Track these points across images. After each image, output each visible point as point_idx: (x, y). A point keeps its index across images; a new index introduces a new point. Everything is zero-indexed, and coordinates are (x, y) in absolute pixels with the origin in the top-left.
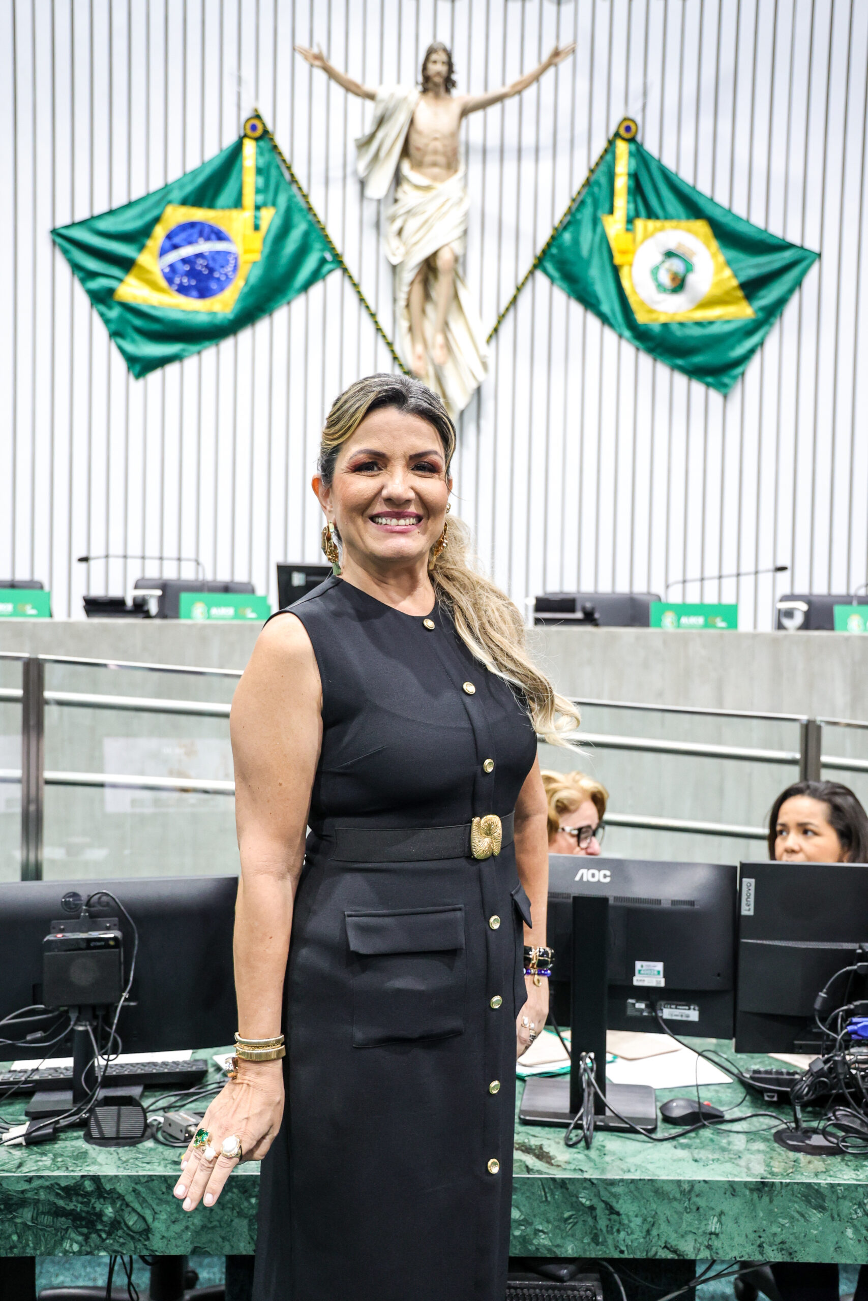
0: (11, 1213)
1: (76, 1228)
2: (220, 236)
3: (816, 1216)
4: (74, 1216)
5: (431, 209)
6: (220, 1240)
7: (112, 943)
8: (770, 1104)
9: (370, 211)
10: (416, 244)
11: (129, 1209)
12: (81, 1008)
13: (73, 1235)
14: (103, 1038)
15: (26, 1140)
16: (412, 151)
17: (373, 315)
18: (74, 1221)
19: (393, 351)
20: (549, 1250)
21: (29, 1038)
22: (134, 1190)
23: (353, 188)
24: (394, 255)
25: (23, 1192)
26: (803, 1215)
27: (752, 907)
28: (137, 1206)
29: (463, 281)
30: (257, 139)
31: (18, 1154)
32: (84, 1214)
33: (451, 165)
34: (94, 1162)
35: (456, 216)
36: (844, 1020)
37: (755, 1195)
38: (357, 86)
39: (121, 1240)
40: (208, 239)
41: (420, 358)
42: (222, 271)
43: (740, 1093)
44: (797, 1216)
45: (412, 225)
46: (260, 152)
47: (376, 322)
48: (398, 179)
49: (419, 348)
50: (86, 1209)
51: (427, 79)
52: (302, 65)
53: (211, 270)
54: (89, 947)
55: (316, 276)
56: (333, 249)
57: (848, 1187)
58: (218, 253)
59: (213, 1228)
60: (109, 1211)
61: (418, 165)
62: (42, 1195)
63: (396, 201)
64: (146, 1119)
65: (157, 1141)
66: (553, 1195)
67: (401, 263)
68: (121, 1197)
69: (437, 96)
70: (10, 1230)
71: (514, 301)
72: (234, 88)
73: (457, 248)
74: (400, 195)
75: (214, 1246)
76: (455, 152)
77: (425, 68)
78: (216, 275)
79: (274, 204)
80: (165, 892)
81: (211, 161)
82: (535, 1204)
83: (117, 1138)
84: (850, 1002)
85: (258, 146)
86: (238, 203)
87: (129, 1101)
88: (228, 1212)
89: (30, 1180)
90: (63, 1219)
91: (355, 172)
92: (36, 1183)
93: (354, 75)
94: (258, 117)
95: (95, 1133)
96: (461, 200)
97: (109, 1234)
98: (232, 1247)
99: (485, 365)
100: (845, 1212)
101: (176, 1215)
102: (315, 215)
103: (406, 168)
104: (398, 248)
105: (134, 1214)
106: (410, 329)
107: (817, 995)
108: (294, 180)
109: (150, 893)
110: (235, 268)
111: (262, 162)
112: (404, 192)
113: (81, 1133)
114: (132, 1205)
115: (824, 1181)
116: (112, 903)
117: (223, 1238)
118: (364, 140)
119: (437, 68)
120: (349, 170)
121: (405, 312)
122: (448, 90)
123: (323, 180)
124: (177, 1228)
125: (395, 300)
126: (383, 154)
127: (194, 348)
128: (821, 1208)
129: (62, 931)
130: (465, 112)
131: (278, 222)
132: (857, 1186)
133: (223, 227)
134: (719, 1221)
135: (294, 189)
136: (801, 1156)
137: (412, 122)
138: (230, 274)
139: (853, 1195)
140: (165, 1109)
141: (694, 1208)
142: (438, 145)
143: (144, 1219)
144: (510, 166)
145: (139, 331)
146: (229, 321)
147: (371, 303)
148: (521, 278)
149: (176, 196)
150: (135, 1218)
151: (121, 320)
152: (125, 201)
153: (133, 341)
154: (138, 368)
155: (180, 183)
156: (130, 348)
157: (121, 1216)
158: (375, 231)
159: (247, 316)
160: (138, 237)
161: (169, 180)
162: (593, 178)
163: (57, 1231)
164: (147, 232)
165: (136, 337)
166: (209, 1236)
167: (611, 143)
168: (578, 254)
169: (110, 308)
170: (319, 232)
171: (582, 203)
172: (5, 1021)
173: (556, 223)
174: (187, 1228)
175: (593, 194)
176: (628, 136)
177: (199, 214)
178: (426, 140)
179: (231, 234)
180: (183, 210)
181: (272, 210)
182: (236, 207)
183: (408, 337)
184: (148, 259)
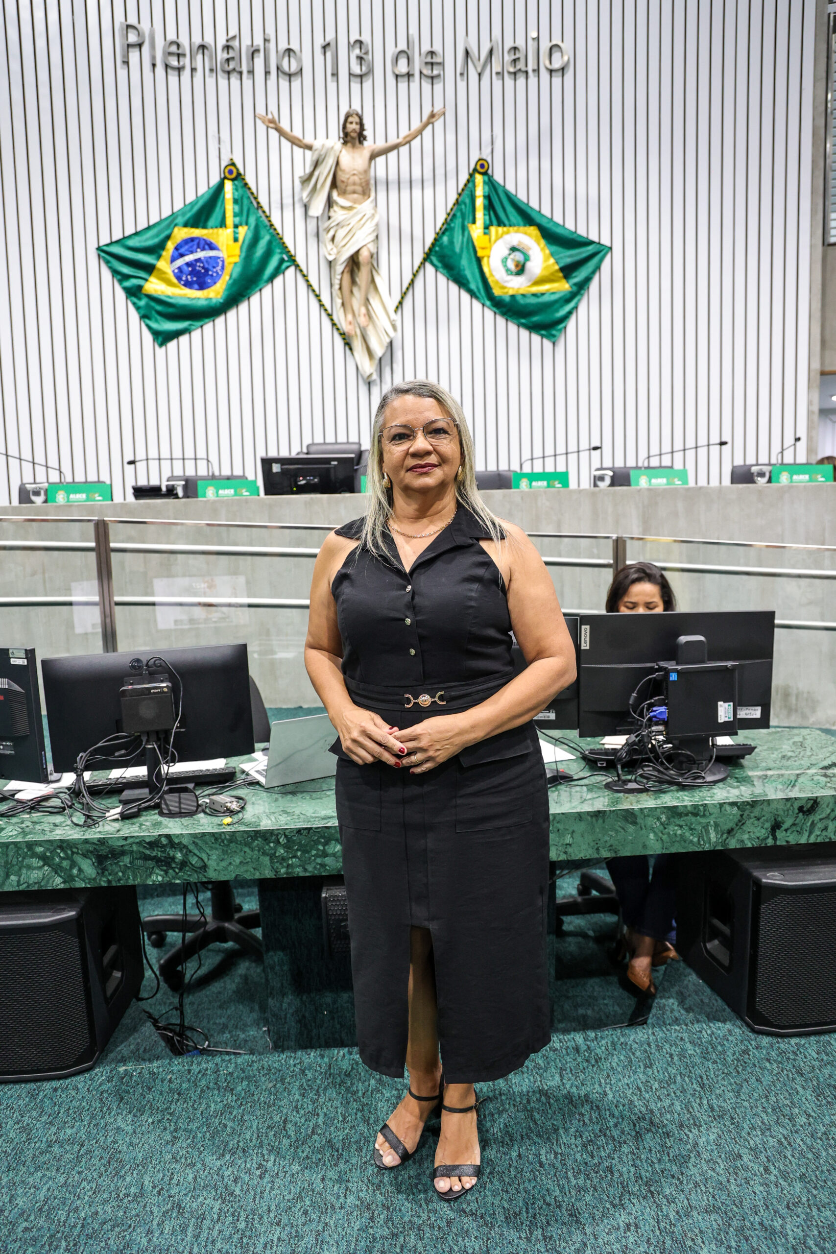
0: (116, 859)
1: (159, 867)
2: (211, 247)
3: (631, 828)
4: (156, 859)
6: (252, 870)
8: (601, 769)
9: (312, 225)
10: (345, 245)
11: (192, 854)
12: (148, 734)
13: (157, 871)
14: (165, 753)
15: (121, 816)
16: (339, 183)
17: (317, 296)
18: (157, 862)
19: (332, 320)
21: (116, 754)
22: (194, 842)
23: (299, 211)
24: (330, 254)
25: (122, 846)
26: (623, 829)
27: (588, 644)
28: (196, 852)
29: (377, 271)
30: (233, 180)
31: (117, 825)
32: (163, 858)
33: (365, 192)
34: (167, 827)
35: (370, 226)
36: (648, 710)
37: (594, 819)
38: (300, 140)
39: (189, 873)
40: (203, 249)
41: (350, 323)
42: (214, 270)
43: (583, 764)
44: (620, 829)
45: (341, 234)
46: (236, 189)
47: (320, 301)
48: (330, 203)
49: (350, 317)
50: (164, 855)
51: (346, 135)
52: (261, 128)
53: (207, 270)
54: (149, 694)
55: (278, 271)
56: (289, 252)
57: (651, 809)
58: (210, 257)
59: (247, 863)
60: (179, 856)
61: (343, 193)
62: (135, 848)
63: (329, 218)
64: (198, 801)
65: (205, 813)
67: (335, 259)
68: (185, 847)
69: (354, 146)
70: (117, 869)
71: (412, 283)
72: (217, 146)
73: (372, 247)
74: (332, 214)
75: (249, 873)
76: (368, 183)
77: (344, 127)
78: (210, 273)
79: (247, 224)
80: (199, 656)
81: (203, 195)
83: (180, 813)
84: (651, 698)
85: (234, 184)
86: (223, 224)
87: (186, 790)
88: (256, 852)
89: (126, 839)
90: (150, 862)
91: (301, 199)
92: (130, 841)
93: (297, 133)
94: (233, 164)
95: (165, 811)
96: (373, 215)
97: (181, 869)
98: (260, 873)
99: (394, 327)
100: (649, 823)
101: (223, 856)
102: (275, 229)
103: (335, 195)
104: (332, 250)
105: (195, 857)
106: (343, 304)
107: (630, 695)
108: (260, 206)
109: (189, 657)
110: (223, 268)
111: (237, 195)
112: (334, 211)
113: (156, 811)
114: (193, 851)
115: (636, 807)
116: (163, 664)
117: (254, 869)
118: (306, 177)
119: (353, 127)
120: (296, 198)
121: (339, 292)
122: (361, 142)
123: (279, 206)
124: (224, 864)
125: (331, 285)
126: (319, 186)
127: (200, 324)
128: (634, 823)
129: (132, 684)
130: (373, 156)
131: (250, 235)
132: (656, 808)
133: (213, 241)
134: (572, 837)
135: (260, 211)
136: (621, 795)
137: (338, 163)
138: (219, 272)
139: (655, 813)
140: (209, 795)
141: (556, 830)
142: (356, 178)
143: (202, 859)
144: (405, 193)
145: (160, 314)
146: (221, 304)
147: (316, 287)
148: (416, 268)
149: (180, 220)
150: (196, 859)
151: (147, 306)
152: (146, 226)
153: (156, 321)
154: (160, 339)
155: (182, 212)
156: (154, 325)
157: (187, 858)
158: (316, 239)
159: (234, 299)
160: (156, 250)
161: (175, 210)
162: (460, 200)
163: (147, 869)
164: (162, 246)
165: (159, 318)
166: (245, 868)
167: (471, 175)
168: (453, 251)
169: (140, 299)
170: (278, 241)
171: (454, 215)
172: (100, 744)
173: (438, 230)
174: (230, 863)
175: (461, 210)
176: (482, 171)
177: (196, 232)
178: (347, 176)
179: (220, 246)
180: (186, 230)
181: (246, 228)
182: (221, 227)
183: (342, 309)
184: (163, 265)
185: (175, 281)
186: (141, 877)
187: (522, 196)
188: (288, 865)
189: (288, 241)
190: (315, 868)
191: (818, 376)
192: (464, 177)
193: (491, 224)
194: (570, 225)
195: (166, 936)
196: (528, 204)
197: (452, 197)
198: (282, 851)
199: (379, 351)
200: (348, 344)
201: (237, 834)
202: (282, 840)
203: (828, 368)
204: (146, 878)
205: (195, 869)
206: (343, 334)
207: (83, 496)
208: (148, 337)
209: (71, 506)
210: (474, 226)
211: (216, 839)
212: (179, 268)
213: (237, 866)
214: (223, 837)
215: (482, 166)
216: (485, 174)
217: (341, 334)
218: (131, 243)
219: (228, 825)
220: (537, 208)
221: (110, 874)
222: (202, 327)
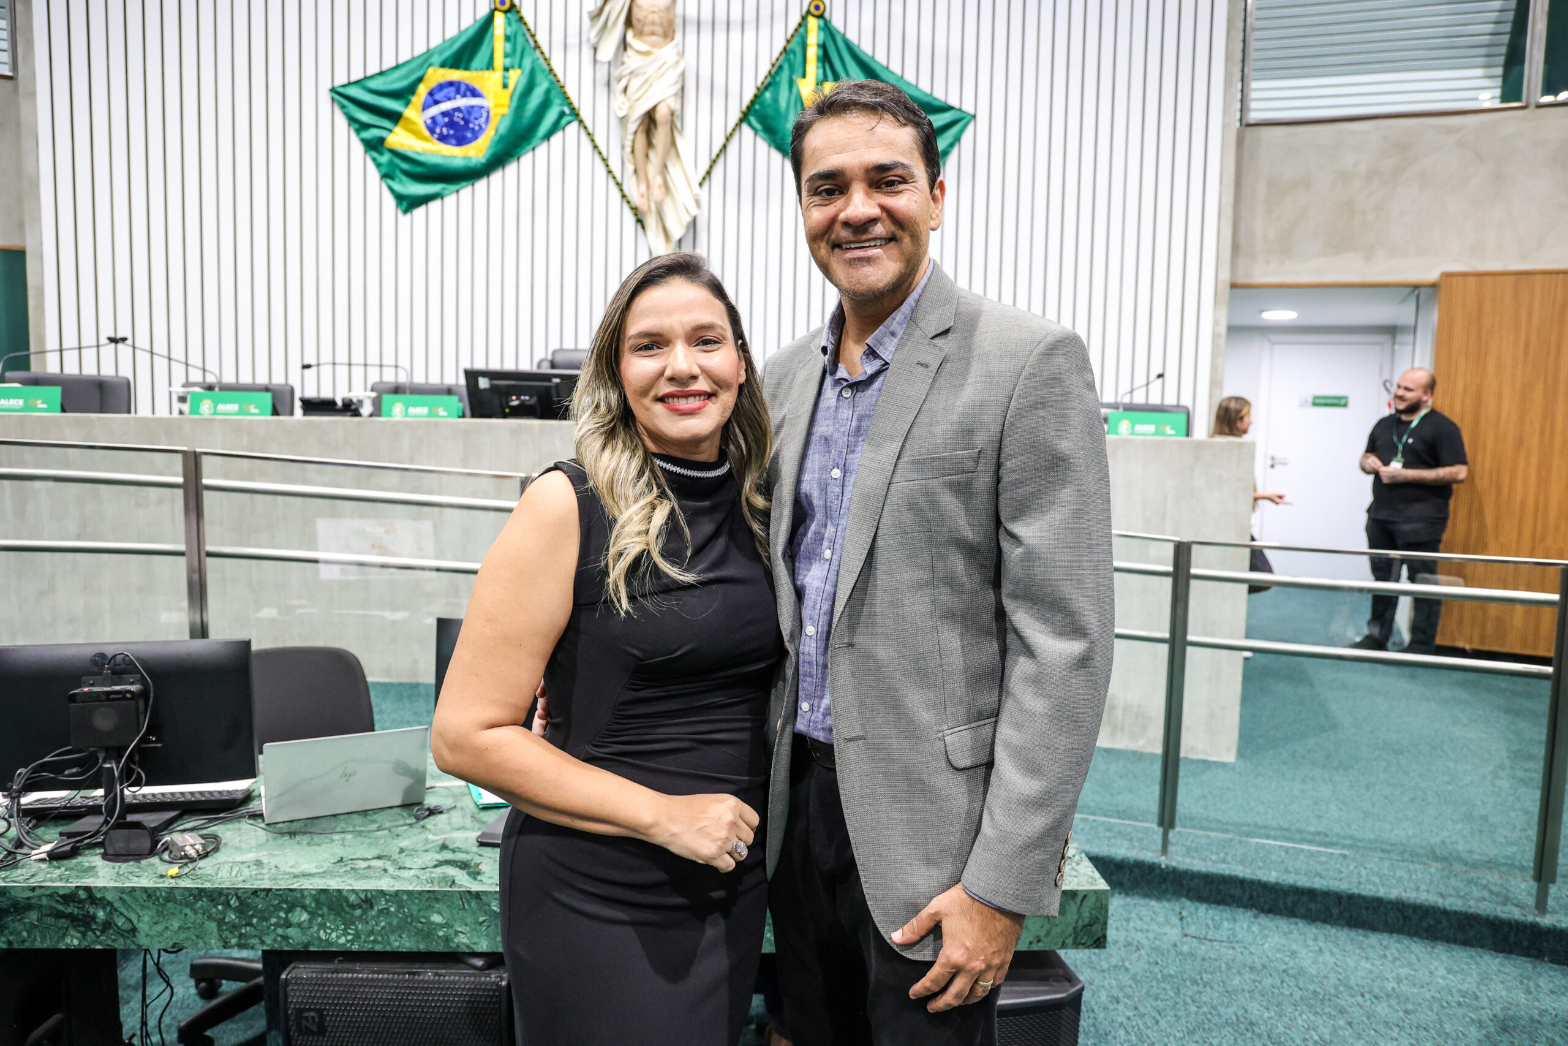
0: (20, 914)
1: (75, 927)
2: (474, 93)
4: (72, 918)
5: (650, 70)
6: (194, 938)
7: (128, 696)
9: (602, 71)
10: (638, 99)
11: (118, 913)
12: (107, 749)
13: (73, 932)
15: (48, 856)
16: (634, 22)
17: (605, 160)
18: (72, 922)
19: (621, 190)
20: (468, 947)
22: (120, 899)
23: (587, 53)
24: (621, 109)
25: (28, 898)
28: (124, 911)
29: (681, 132)
30: (506, 12)
32: (80, 917)
33: (668, 32)
35: (673, 75)
39: (113, 937)
40: (464, 96)
41: (644, 195)
42: (477, 122)
45: (635, 84)
46: (509, 23)
47: (607, 166)
48: (624, 45)
49: (643, 188)
50: (81, 912)
53: (467, 122)
54: (108, 699)
55: (555, 128)
56: (571, 104)
58: (472, 107)
59: (188, 928)
60: (101, 914)
61: (639, 34)
62: (44, 901)
63: (623, 63)
66: (469, 904)
67: (627, 116)
68: (110, 904)
70: (21, 927)
71: (724, 148)
73: (675, 104)
74: (625, 59)
76: (672, 23)
78: (471, 125)
79: (520, 67)
81: (467, 29)
82: (455, 911)
83: (126, 855)
85: (506, 18)
86: (490, 66)
88: (200, 916)
89: (33, 889)
90: (63, 920)
91: (588, 40)
92: (38, 892)
95: (110, 851)
96: (677, 63)
97: (103, 932)
98: (205, 943)
99: (698, 203)
101: (157, 918)
102: (555, 75)
103: (630, 35)
104: (623, 103)
105: (121, 917)
106: (636, 171)
108: (537, 46)
110: (487, 120)
111: (509, 31)
112: (629, 57)
113: (99, 851)
114: (120, 910)
117: (198, 937)
118: (596, 12)
120: (584, 38)
121: (630, 156)
123: (562, 47)
124: (158, 928)
125: (623, 147)
126: (610, 23)
127: (454, 187)
131: (523, 81)
133: (477, 85)
135: (538, 52)
138: (483, 125)
142: (656, 17)
143: (131, 921)
144: (721, 36)
145: (406, 173)
146: (482, 164)
147: (603, 148)
148: (729, 130)
149: (437, 59)
150: (123, 920)
151: (391, 164)
152: (393, 64)
153: (401, 182)
154: (405, 204)
155: (440, 50)
156: (398, 187)
157: (112, 918)
158: (606, 89)
159: (498, 160)
160: (404, 94)
161: (432, 45)
162: (789, 47)
163: (59, 929)
164: (411, 89)
165: (404, 178)
166: (185, 935)
167: (804, 18)
168: (777, 110)
169: (381, 154)
170: (559, 89)
171: (780, 68)
172: (46, 759)
173: (759, 84)
174: (167, 928)
175: (789, 61)
176: (817, 13)
177: (455, 75)
178: (644, 14)
179: (484, 92)
180: (442, 71)
181: (519, 72)
182: (488, 69)
183: (634, 178)
184: (414, 113)
185: (426, 133)
186: (51, 939)
187: (866, 48)
188: (241, 936)
189: (571, 91)
190: (275, 940)
191: (1227, 289)
192: (795, 20)
193: (825, 79)
194: (925, 86)
195: (221, 985)
196: (873, 57)
197: (779, 44)
198: (233, 917)
199: (677, 232)
200: (640, 221)
201: (176, 892)
202: (233, 902)
203: (1241, 280)
204: (58, 941)
205: (121, 933)
206: (635, 210)
207: (235, 407)
208: (390, 201)
209: (211, 420)
210: (803, 80)
211: (149, 896)
212: (433, 118)
213: (176, 932)
214: (158, 894)
215: (817, 7)
216: (821, 17)
217: (632, 208)
218: (373, 84)
219: (172, 877)
220: (884, 62)
221: (11, 934)
222: (458, 191)
